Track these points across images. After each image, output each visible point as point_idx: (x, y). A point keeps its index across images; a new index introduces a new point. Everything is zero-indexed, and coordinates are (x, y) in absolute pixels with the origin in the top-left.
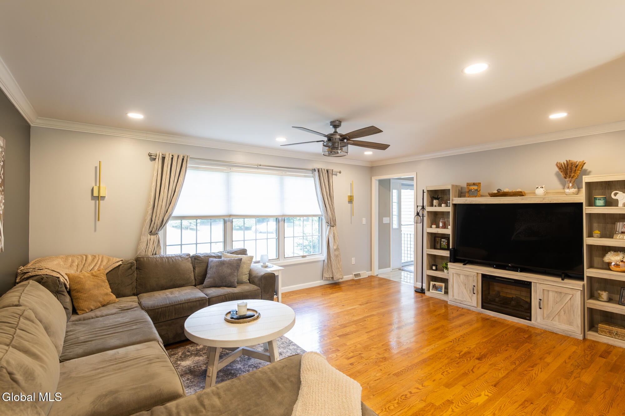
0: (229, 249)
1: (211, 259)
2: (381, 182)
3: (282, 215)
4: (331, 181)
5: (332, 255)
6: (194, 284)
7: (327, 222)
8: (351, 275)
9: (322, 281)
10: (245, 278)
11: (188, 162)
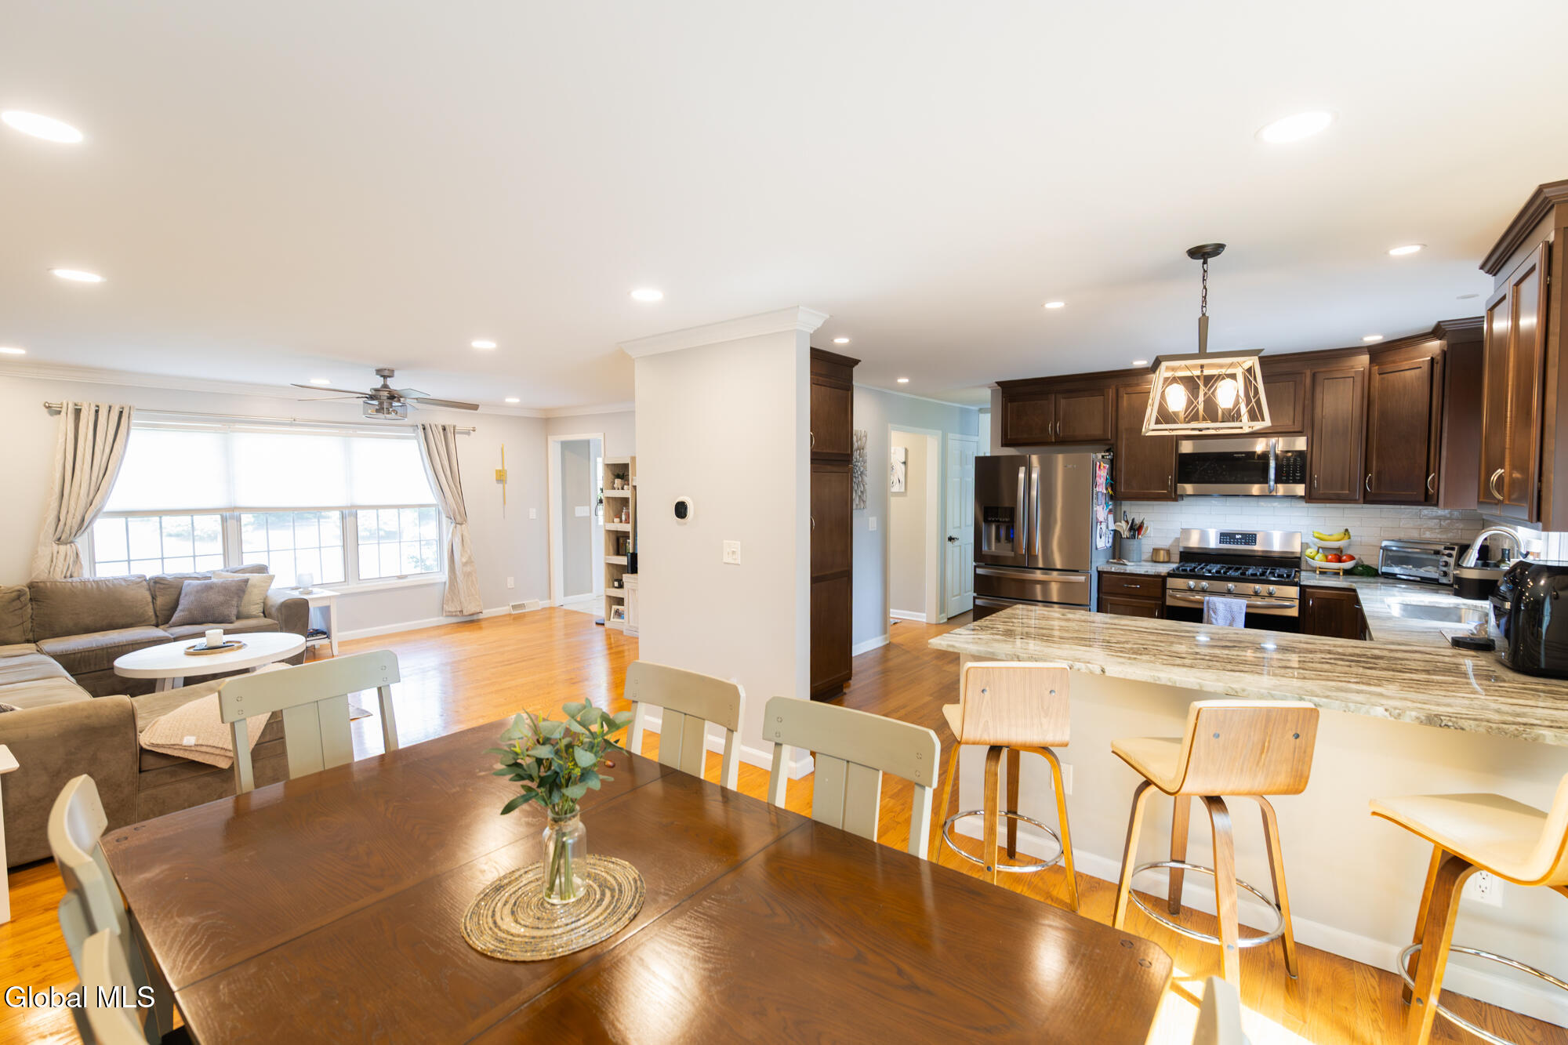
0: (234, 565)
1: (186, 582)
2: (566, 446)
3: (349, 505)
4: (452, 446)
5: (458, 573)
6: (154, 622)
7: (447, 517)
8: (505, 606)
9: (441, 618)
10: (257, 609)
11: (132, 418)
